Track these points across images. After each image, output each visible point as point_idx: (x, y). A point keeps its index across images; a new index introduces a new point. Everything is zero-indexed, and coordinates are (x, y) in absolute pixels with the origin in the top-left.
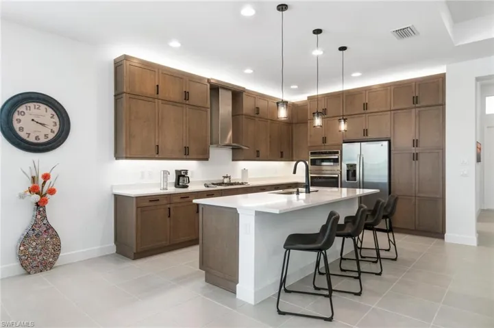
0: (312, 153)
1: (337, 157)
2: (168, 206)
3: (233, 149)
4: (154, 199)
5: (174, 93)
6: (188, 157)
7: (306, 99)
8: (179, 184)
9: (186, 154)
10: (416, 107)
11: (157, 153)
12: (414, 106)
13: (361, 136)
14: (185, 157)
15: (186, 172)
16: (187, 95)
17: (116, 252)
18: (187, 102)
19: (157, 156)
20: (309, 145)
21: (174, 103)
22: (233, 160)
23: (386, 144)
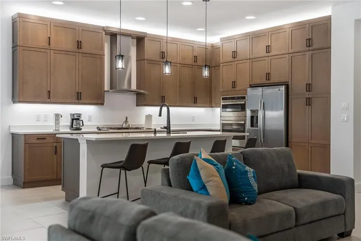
0: (223, 99)
1: (244, 103)
2: (55, 144)
3: (137, 94)
4: (41, 137)
5: (66, 42)
6: (80, 101)
7: (219, 41)
8: (72, 127)
9: (79, 99)
10: (309, 51)
11: (49, 97)
12: (308, 48)
13: (264, 81)
14: (77, 101)
15: (79, 115)
16: (79, 44)
17: (13, 184)
18: (80, 51)
19: (48, 100)
20: (221, 90)
21: (67, 52)
22: (137, 106)
23: (283, 88)
